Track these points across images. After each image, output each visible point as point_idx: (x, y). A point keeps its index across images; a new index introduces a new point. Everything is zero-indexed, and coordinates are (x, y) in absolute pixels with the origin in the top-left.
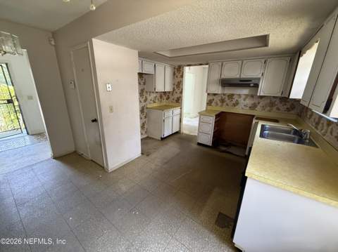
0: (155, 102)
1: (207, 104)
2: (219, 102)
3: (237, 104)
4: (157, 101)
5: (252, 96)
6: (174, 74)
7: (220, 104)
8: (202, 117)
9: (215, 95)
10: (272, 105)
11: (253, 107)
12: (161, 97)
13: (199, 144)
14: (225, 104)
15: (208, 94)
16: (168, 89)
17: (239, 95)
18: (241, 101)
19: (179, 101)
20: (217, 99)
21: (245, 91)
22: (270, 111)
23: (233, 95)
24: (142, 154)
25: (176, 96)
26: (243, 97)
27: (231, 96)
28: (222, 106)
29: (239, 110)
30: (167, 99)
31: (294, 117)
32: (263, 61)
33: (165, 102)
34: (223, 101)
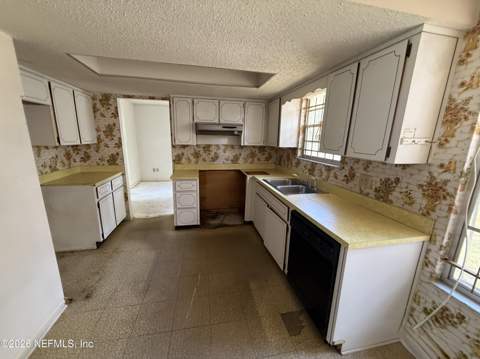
0: (54, 169)
1: (174, 161)
2: (192, 158)
3: (216, 158)
4: (59, 166)
5: (232, 147)
6: (95, 110)
7: (193, 160)
8: (178, 183)
9: (184, 147)
10: (253, 155)
11: (235, 160)
12: (68, 156)
13: (178, 228)
14: (201, 159)
15: (173, 146)
16: (88, 138)
17: (217, 146)
18: (221, 152)
19: (115, 161)
20: (188, 153)
21: (224, 141)
22: (251, 163)
23: (209, 146)
24: (69, 301)
25: (107, 153)
26: (223, 148)
27: (207, 148)
28: (197, 162)
29: (220, 165)
30: (84, 160)
31: (273, 166)
32: (242, 103)
33: (78, 167)
34: (197, 155)
